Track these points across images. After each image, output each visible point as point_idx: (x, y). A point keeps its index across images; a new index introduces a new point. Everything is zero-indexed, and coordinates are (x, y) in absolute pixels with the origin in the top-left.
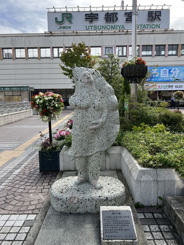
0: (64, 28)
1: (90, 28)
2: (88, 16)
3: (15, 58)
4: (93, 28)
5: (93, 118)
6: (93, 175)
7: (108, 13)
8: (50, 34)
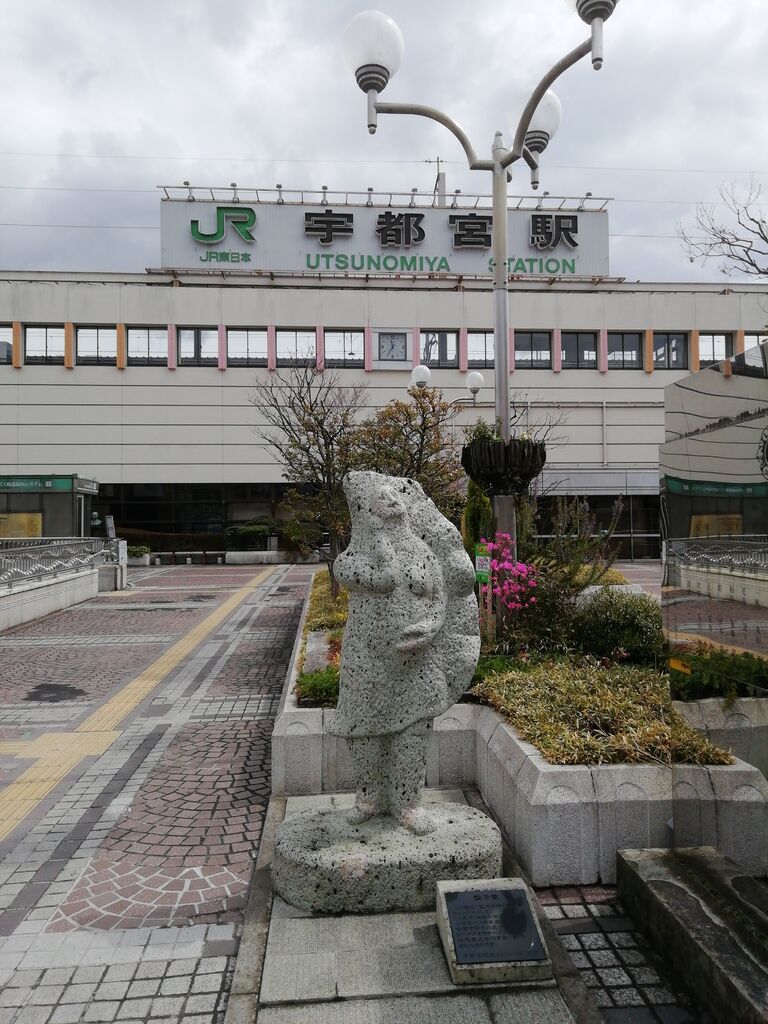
0: (224, 257)
1: (323, 261)
2: (316, 222)
3: (21, 361)
4: (333, 262)
5: (407, 617)
6: (404, 793)
7: (389, 213)
8: (168, 279)
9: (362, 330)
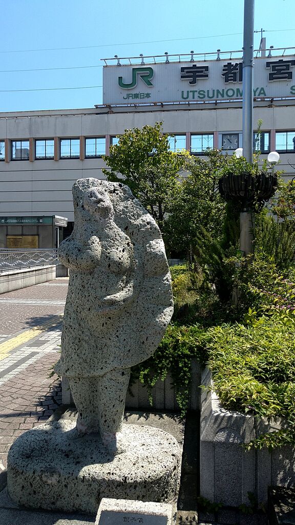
0: (136, 96)
1: (191, 94)
2: (187, 72)
3: (33, 158)
7: (229, 64)
8: (107, 110)
9: (212, 133)
